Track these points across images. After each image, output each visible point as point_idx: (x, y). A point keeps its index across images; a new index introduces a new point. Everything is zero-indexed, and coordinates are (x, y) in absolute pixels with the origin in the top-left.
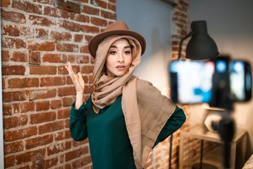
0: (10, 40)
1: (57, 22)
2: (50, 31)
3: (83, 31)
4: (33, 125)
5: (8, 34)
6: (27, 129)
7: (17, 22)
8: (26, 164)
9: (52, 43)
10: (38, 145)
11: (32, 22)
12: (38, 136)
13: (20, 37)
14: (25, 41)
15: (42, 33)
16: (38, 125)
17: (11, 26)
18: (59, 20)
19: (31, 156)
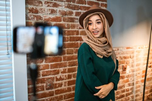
0: (32, 16)
1: (63, 4)
2: (58, 10)
3: (81, 10)
4: (47, 64)
5: (31, 12)
6: (42, 65)
7: (37, 6)
8: (42, 84)
9: (60, 17)
10: (50, 74)
11: (46, 5)
12: (50, 70)
13: (39, 14)
14: (42, 16)
15: (53, 12)
16: (50, 64)
17: (33, 8)
18: (65, 4)
19: (45, 81)
